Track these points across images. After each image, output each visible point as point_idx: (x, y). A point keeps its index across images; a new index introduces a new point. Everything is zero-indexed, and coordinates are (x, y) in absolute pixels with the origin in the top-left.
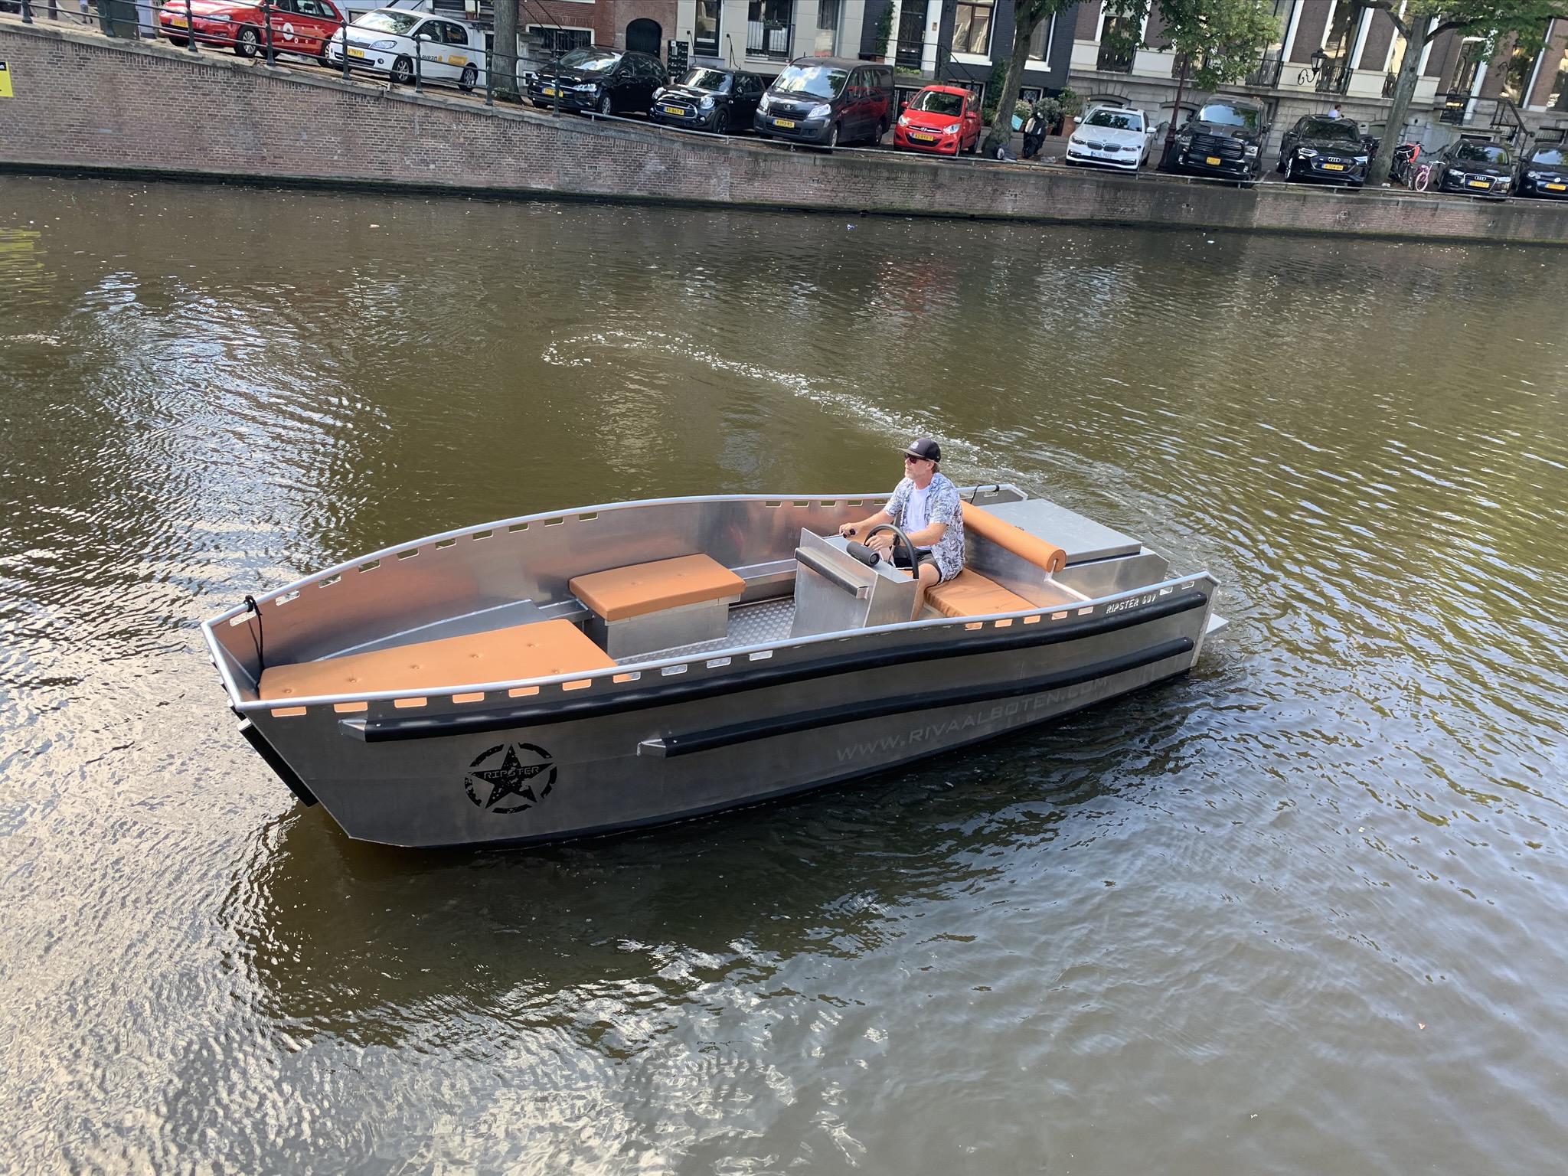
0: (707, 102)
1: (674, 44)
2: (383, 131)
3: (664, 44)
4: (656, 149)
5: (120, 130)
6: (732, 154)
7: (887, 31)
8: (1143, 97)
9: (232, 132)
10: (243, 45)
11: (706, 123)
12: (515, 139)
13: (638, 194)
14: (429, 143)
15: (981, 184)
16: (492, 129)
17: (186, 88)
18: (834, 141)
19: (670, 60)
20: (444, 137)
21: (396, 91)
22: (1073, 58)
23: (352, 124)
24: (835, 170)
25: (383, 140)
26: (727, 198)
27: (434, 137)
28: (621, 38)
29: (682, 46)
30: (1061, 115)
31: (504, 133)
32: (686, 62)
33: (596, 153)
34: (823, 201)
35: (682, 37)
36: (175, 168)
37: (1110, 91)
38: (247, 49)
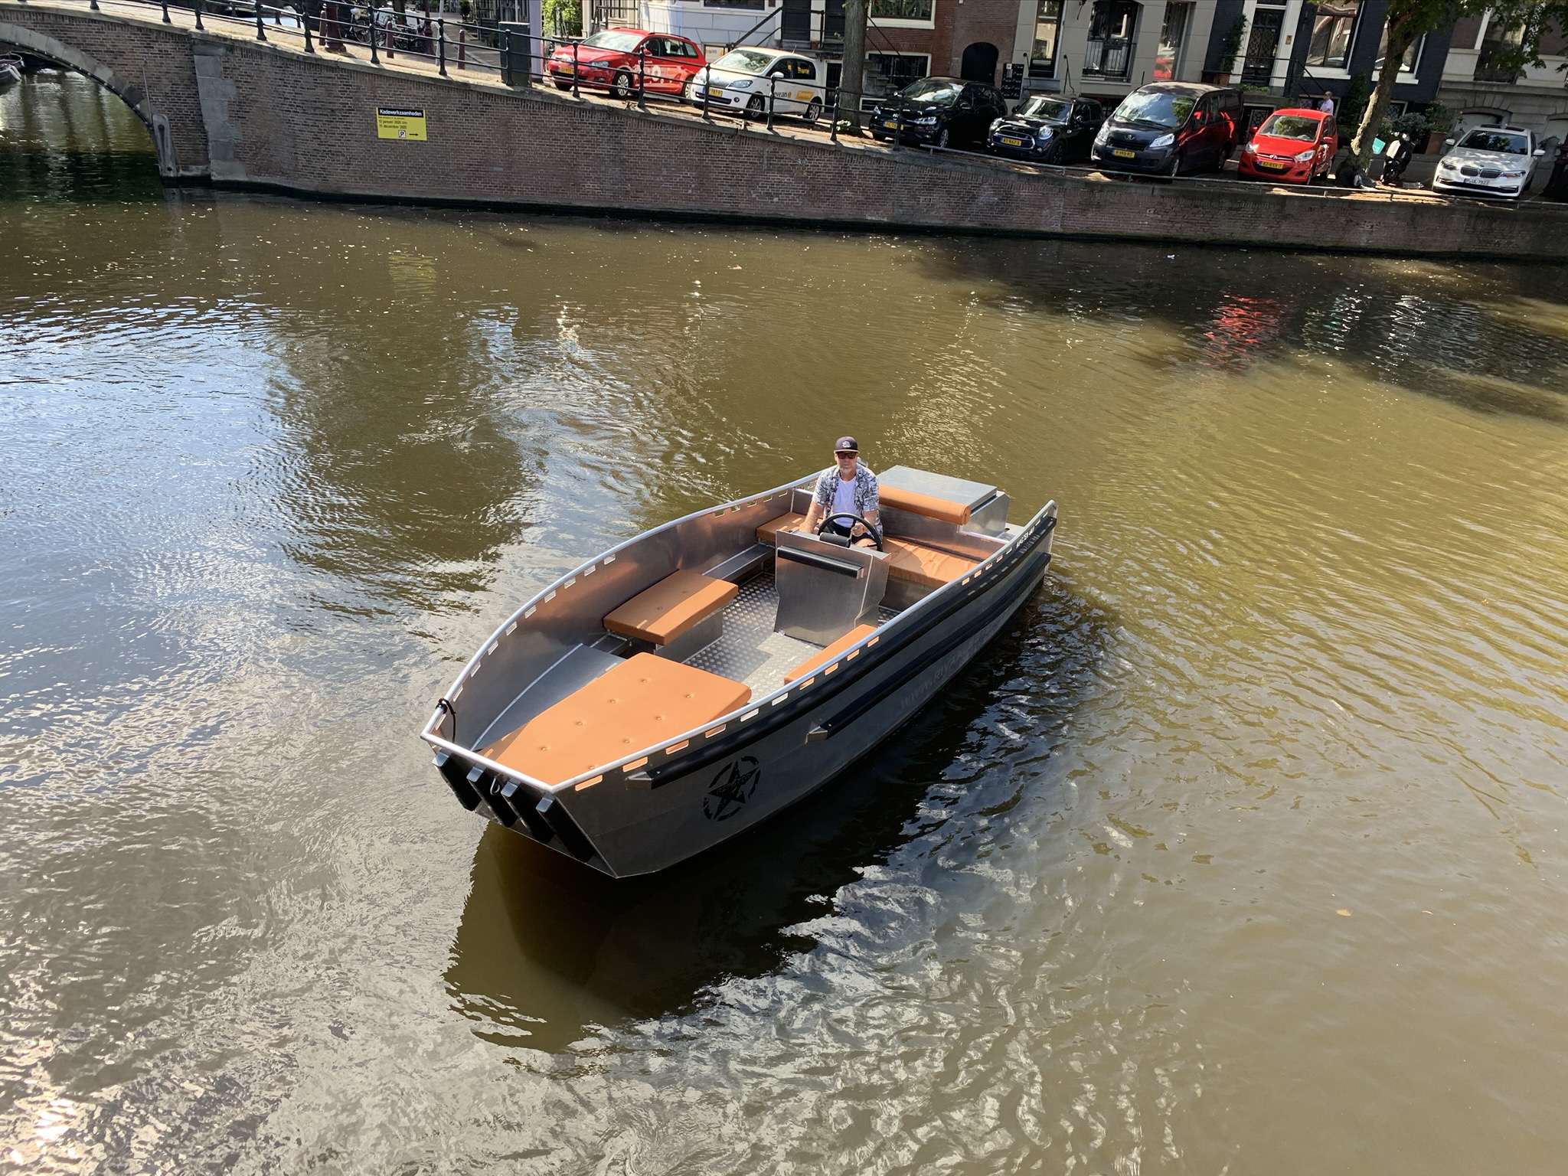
0: (1046, 132)
1: (1009, 67)
2: (734, 167)
3: (999, 67)
4: (991, 180)
5: (510, 168)
6: (1067, 185)
7: (1234, 47)
8: (1528, 110)
9: (603, 169)
10: (616, 89)
11: (1044, 153)
12: (855, 172)
13: (969, 225)
14: (775, 177)
15: (1333, 215)
16: (834, 163)
17: (567, 130)
18: (1175, 170)
19: (1004, 83)
20: (789, 171)
21: (749, 128)
22: (1447, 68)
23: (707, 159)
24: (1174, 200)
25: (733, 174)
26: (1058, 229)
27: (780, 171)
28: (957, 61)
29: (1018, 69)
30: (1427, 132)
31: (845, 167)
32: (1019, 85)
33: (931, 186)
34: (1160, 232)
35: (1018, 59)
36: (552, 202)
37: (1486, 104)
38: (620, 92)
